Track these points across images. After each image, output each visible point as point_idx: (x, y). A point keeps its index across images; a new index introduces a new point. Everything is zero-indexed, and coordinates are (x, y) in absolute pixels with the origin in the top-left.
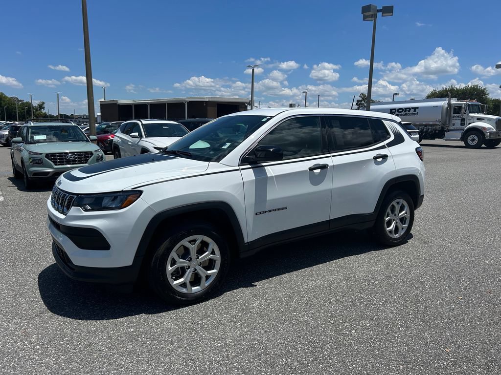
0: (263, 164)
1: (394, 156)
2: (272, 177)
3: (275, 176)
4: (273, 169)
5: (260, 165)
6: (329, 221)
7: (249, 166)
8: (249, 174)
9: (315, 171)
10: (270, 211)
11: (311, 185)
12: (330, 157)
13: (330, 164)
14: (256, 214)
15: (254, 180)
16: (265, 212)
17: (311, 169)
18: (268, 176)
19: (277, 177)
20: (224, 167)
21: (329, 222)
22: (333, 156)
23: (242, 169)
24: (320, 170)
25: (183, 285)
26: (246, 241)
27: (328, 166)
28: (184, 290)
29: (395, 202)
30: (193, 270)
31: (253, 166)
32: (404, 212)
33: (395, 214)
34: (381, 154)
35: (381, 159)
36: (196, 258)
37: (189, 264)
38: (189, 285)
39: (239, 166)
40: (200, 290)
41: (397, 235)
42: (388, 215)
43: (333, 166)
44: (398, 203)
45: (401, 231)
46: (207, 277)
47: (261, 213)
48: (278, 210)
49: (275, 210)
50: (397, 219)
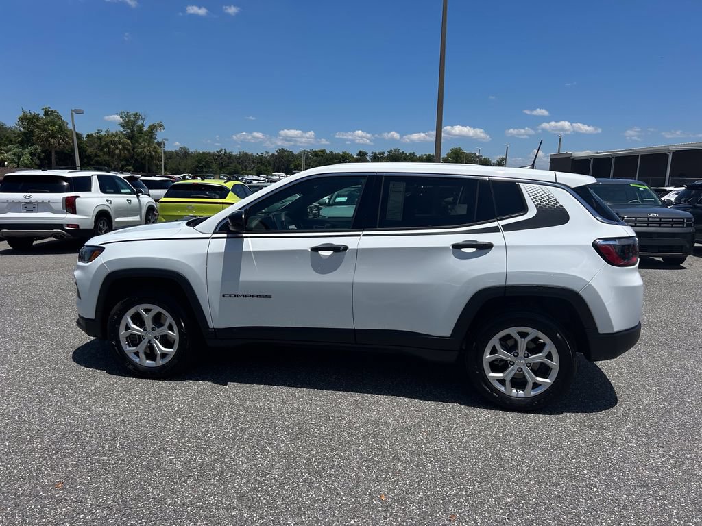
0: (245, 235)
1: (513, 247)
2: (249, 253)
3: (254, 252)
4: (252, 243)
5: (240, 235)
6: (355, 331)
7: (225, 235)
8: (219, 245)
9: (320, 252)
11: (314, 273)
12: (359, 235)
13: (350, 247)
14: (224, 296)
15: (222, 253)
16: (236, 296)
17: (315, 250)
18: (244, 250)
19: (256, 253)
20: (196, 233)
21: (355, 332)
22: (364, 235)
23: (213, 238)
24: (332, 252)
25: (137, 354)
26: (211, 326)
27: (346, 248)
28: (137, 360)
29: (513, 331)
30: (149, 342)
31: (230, 236)
32: (540, 354)
33: (518, 353)
34: (476, 242)
35: (473, 250)
36: (153, 329)
37: (144, 333)
38: (142, 356)
39: (214, 233)
40: (155, 366)
41: (521, 392)
42: (494, 351)
43: (357, 250)
44: (523, 335)
45: (533, 389)
46: (164, 355)
47: (230, 296)
48: (257, 296)
49: (253, 296)
50: (521, 363)
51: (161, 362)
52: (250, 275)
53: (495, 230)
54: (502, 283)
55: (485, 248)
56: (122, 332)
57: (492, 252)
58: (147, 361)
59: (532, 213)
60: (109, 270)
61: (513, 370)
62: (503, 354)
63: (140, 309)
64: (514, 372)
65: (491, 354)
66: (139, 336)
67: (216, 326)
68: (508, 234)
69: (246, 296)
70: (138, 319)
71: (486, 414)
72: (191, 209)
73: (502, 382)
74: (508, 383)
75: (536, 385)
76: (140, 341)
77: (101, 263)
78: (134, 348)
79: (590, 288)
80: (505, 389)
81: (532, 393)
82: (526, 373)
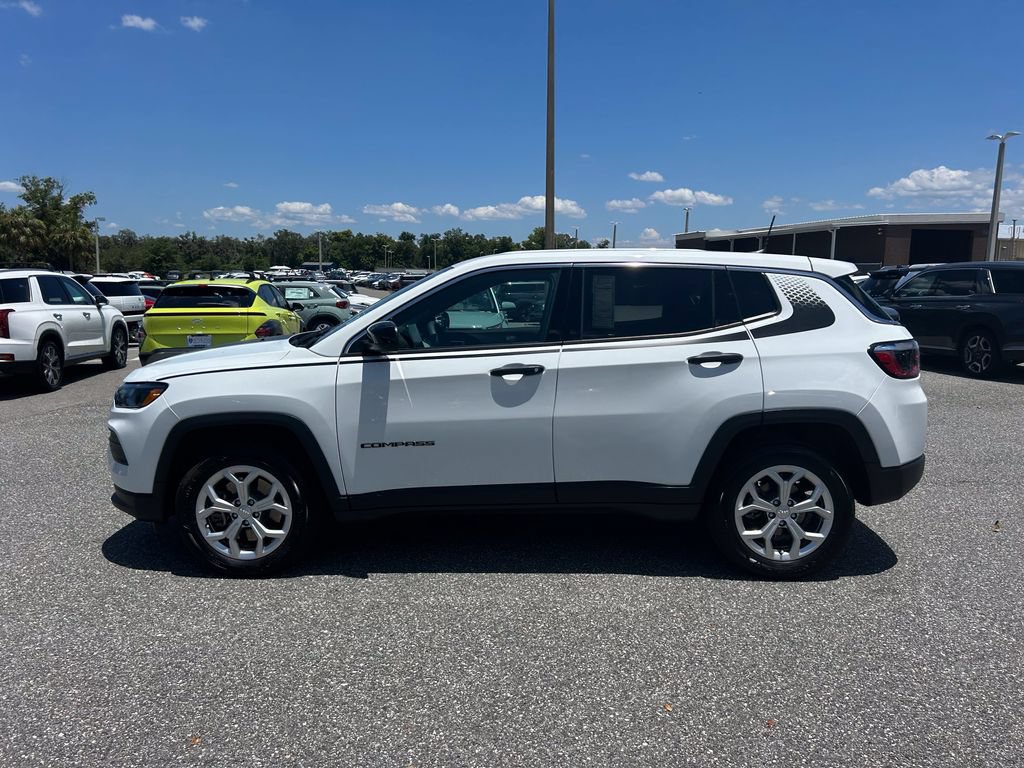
0: (390, 357)
1: (766, 358)
2: (400, 381)
3: (407, 380)
4: (402, 368)
5: (384, 357)
6: (555, 485)
7: (361, 358)
8: (353, 372)
9: (505, 377)
10: (395, 445)
11: (497, 406)
12: (558, 351)
13: (547, 367)
14: (362, 446)
15: (358, 384)
16: (382, 445)
17: (497, 373)
18: (392, 378)
19: (411, 381)
20: (312, 356)
21: (555, 487)
23: (341, 363)
24: (521, 376)
25: (225, 542)
26: (343, 492)
27: (541, 369)
28: (226, 551)
29: (772, 472)
30: (244, 522)
31: (367, 358)
32: (809, 501)
33: (779, 503)
34: (720, 353)
35: (717, 364)
36: (249, 503)
37: (236, 510)
38: (233, 544)
39: (341, 356)
40: (254, 557)
41: (785, 554)
42: (748, 500)
43: (558, 370)
44: (786, 476)
45: (801, 547)
46: (268, 540)
47: (372, 446)
48: (414, 444)
49: (407, 444)
50: (784, 514)
51: (264, 552)
52: (401, 414)
53: (742, 336)
54: (757, 407)
55: (733, 360)
56: (201, 510)
57: (742, 367)
58: (242, 552)
59: (787, 312)
60: (180, 418)
61: (774, 524)
62: (760, 504)
63: (230, 473)
64: (775, 528)
65: (744, 505)
66: (227, 514)
67: (352, 491)
68: (762, 342)
69: (396, 445)
70: (223, 489)
71: (745, 587)
72: (199, 324)
73: (760, 541)
74: (768, 543)
75: (805, 542)
76: (229, 521)
77: (164, 408)
78: (220, 533)
79: (871, 408)
80: (765, 551)
81: (801, 554)
82: (792, 528)
